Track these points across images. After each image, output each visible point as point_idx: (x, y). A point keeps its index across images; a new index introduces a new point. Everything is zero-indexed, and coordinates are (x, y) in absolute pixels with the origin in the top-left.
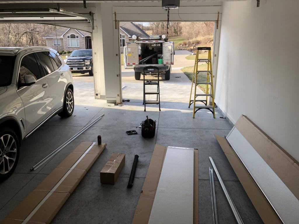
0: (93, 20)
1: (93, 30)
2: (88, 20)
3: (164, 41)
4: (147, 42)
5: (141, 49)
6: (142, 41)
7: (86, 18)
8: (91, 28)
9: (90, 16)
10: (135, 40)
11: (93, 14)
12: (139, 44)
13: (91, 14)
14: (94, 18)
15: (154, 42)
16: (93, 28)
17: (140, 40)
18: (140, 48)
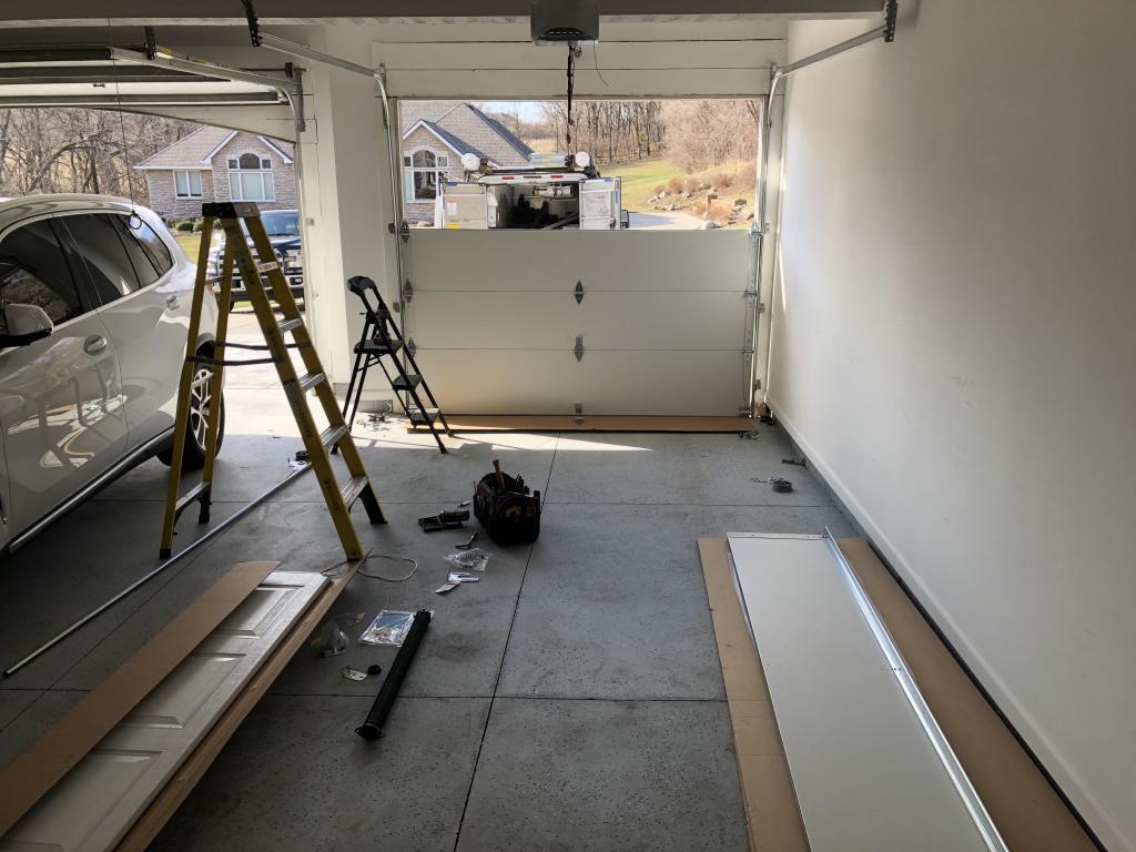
0: (300, 93)
1: (302, 134)
2: (280, 95)
3: (584, 176)
4: (519, 180)
5: (496, 204)
6: (500, 177)
7: (272, 88)
8: (293, 125)
9: (288, 80)
10: (473, 172)
11: (300, 71)
12: (488, 185)
13: (291, 71)
14: (306, 88)
15: (546, 178)
16: (301, 127)
17: (495, 171)
18: (493, 202)
